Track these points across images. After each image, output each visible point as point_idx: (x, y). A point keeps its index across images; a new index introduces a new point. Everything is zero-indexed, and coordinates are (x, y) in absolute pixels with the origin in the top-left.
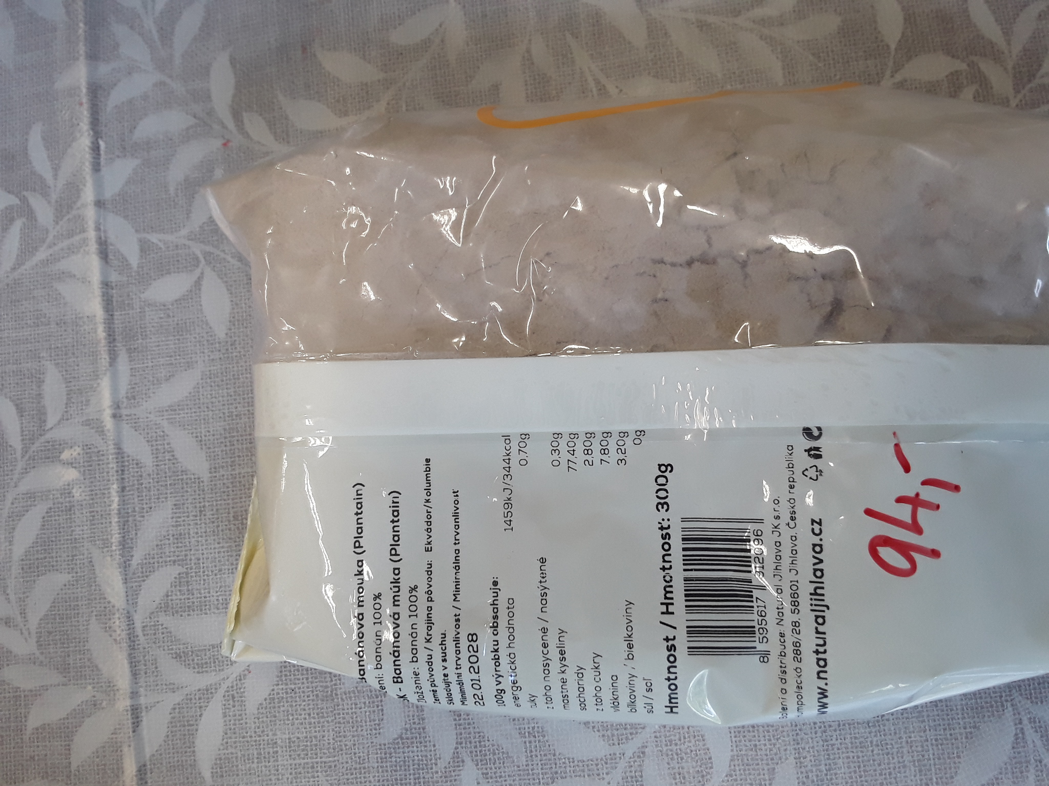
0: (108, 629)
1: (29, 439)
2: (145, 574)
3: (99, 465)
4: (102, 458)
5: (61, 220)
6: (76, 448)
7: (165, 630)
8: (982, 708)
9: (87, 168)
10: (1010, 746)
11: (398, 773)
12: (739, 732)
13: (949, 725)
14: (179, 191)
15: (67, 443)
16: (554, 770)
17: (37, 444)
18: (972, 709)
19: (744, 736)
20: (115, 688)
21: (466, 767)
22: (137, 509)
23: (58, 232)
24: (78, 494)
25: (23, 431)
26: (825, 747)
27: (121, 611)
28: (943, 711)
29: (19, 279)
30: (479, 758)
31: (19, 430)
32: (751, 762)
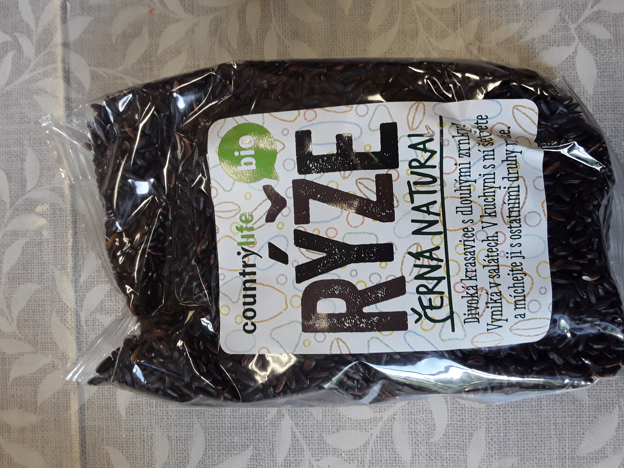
0: (63, 321)
1: (14, 197)
2: (88, 288)
3: (60, 217)
4: (62, 213)
5: (40, 54)
6: (46, 205)
7: (100, 324)
8: (601, 406)
9: (58, 20)
10: (614, 430)
11: (243, 420)
12: (453, 410)
13: (580, 415)
14: (119, 40)
15: (40, 202)
16: (339, 424)
17: (20, 200)
18: (595, 406)
19: (456, 413)
20: (67, 357)
21: (285, 419)
22: (84, 247)
23: (37, 62)
24: (46, 235)
25: (10, 191)
26: (504, 423)
27: (72, 310)
28: (577, 406)
29: (10, 91)
30: (293, 414)
31: (8, 190)
32: (459, 428)
